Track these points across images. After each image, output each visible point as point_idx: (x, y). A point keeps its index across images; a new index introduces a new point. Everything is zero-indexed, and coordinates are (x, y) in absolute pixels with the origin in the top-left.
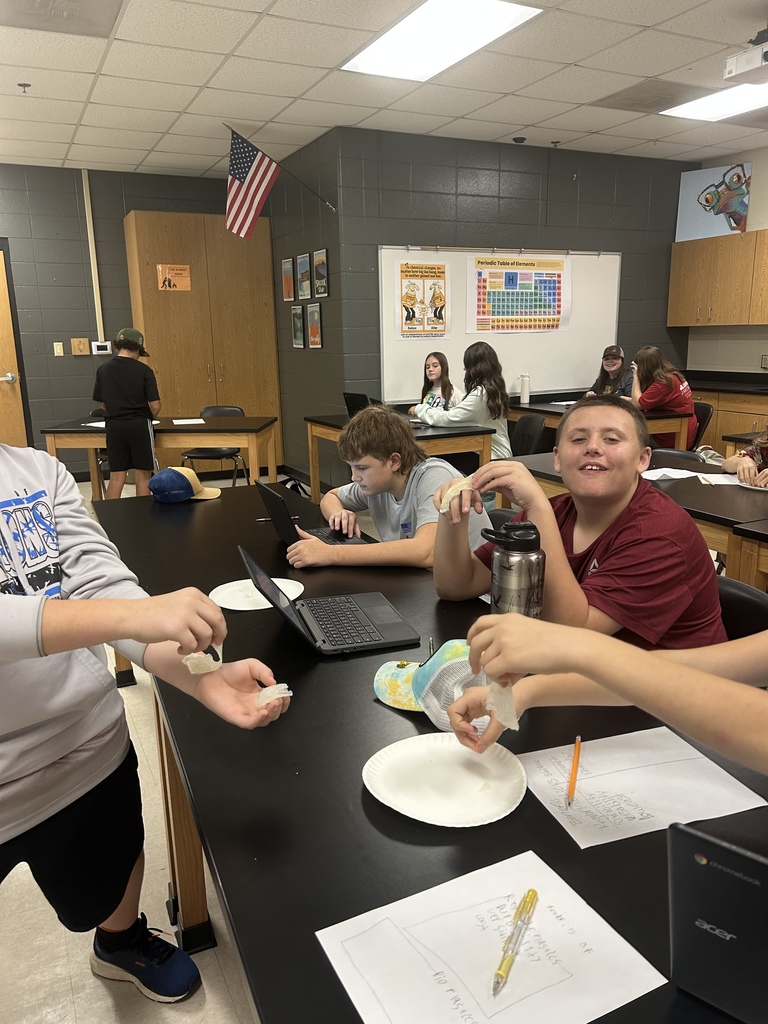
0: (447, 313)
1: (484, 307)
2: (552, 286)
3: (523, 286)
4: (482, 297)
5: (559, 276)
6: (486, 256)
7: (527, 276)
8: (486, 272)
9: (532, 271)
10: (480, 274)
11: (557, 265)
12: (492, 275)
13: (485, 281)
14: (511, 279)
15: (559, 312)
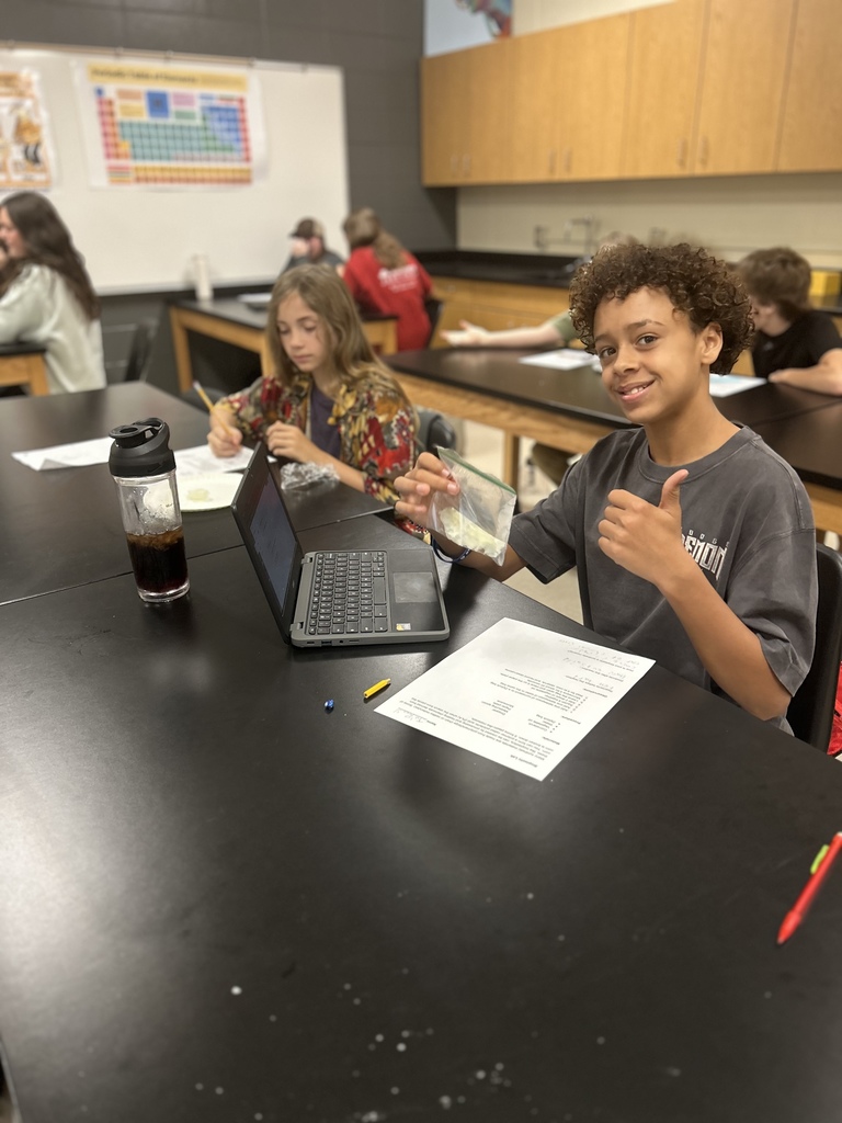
0: (48, 152)
1: (116, 145)
2: (231, 117)
3: (180, 115)
4: (109, 129)
5: (241, 101)
6: (106, 61)
7: (185, 99)
8: (111, 88)
9: (196, 91)
10: (100, 92)
11: (238, 83)
12: (124, 94)
13: (110, 103)
14: (158, 103)
15: (248, 159)
